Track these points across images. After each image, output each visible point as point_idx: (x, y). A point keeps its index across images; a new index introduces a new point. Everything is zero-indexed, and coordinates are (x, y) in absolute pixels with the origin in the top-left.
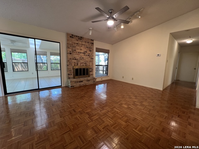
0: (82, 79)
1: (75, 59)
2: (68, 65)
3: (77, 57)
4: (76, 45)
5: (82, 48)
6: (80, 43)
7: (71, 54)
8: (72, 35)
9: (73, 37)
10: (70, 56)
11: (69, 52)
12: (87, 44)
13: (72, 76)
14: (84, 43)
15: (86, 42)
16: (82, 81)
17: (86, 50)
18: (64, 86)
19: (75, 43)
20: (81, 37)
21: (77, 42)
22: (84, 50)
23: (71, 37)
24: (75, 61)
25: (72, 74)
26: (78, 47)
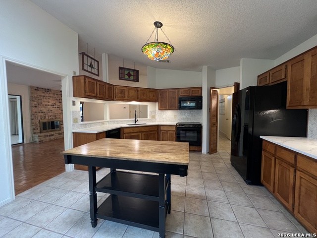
0: (52, 133)
1: (42, 112)
2: (32, 119)
3: (44, 110)
4: (42, 97)
5: (49, 100)
6: (47, 95)
7: (36, 107)
8: (37, 88)
9: (38, 90)
10: (34, 109)
11: (33, 105)
12: (56, 96)
13: (38, 131)
14: (52, 95)
15: (54, 94)
16: (52, 135)
17: (54, 102)
18: (28, 142)
19: (40, 96)
20: (48, 90)
21: (43, 95)
22: (52, 102)
23: (35, 90)
24: (42, 114)
25: (39, 128)
26: (45, 100)
